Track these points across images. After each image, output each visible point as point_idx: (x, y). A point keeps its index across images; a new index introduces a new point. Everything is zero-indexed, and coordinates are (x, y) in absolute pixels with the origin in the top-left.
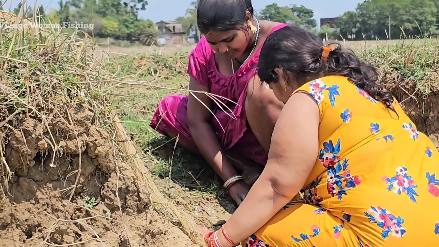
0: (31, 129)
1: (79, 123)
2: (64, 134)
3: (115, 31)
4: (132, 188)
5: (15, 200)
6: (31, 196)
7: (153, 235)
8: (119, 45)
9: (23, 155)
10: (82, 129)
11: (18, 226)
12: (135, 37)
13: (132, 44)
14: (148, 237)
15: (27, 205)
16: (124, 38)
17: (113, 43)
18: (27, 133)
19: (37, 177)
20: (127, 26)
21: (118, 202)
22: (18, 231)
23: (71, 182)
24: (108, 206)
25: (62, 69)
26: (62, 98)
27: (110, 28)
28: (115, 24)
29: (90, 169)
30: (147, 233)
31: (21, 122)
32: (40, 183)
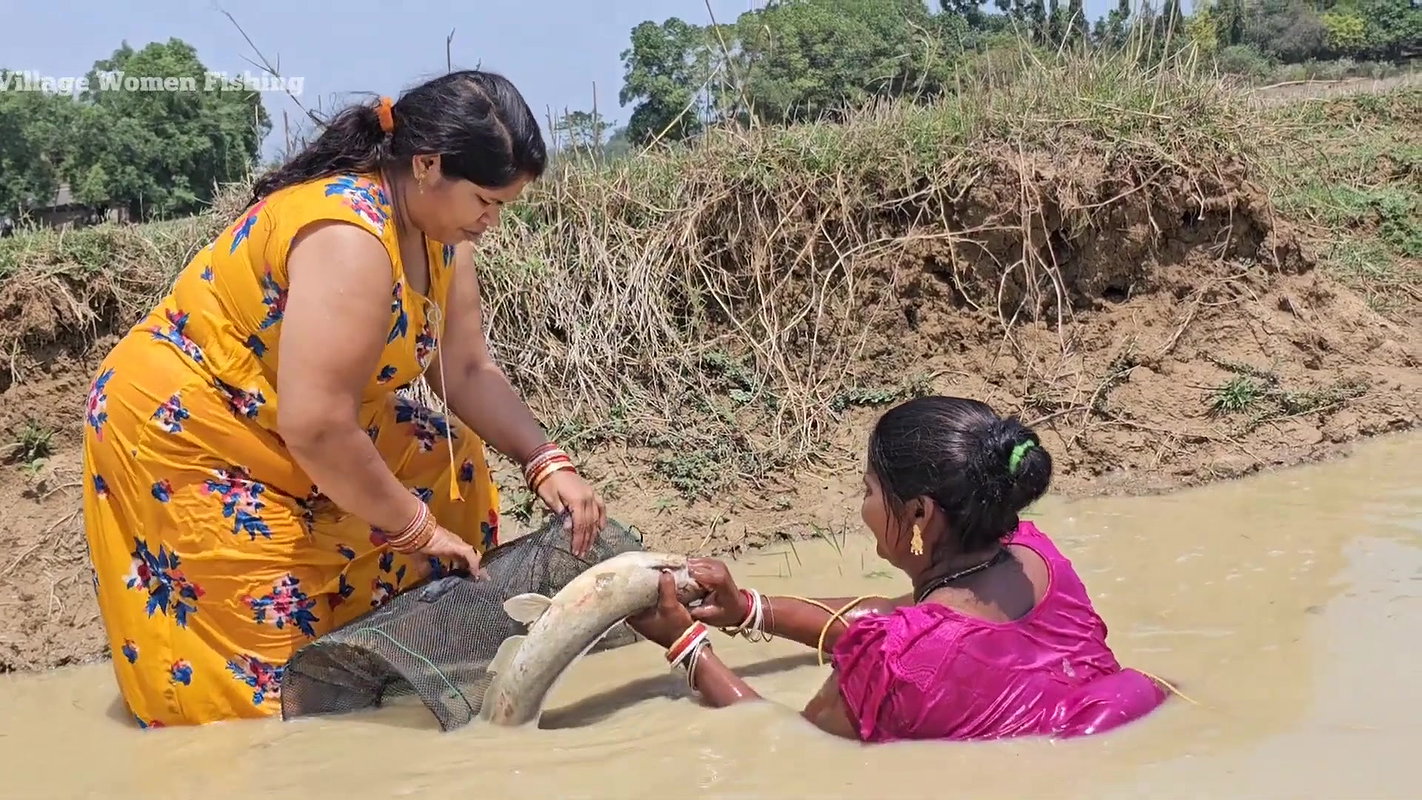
0: (1178, 186)
1: (1230, 177)
2: (1211, 189)
3: (1355, 40)
4: (1292, 246)
5: (1164, 263)
6: (1180, 259)
7: (1319, 298)
9: (1172, 214)
10: (1232, 184)
11: (1169, 289)
12: (1409, 51)
14: (1312, 299)
15: (1179, 268)
16: (1378, 54)
18: (1175, 191)
19: (1187, 239)
20: (1386, 25)
21: (1276, 262)
22: (1169, 294)
23: (1221, 239)
24: (1265, 266)
25: (1209, 122)
26: (1209, 153)
27: (1344, 34)
28: (1357, 21)
29: (1244, 228)
30: (1311, 294)
31: (1168, 180)
32: (1191, 244)
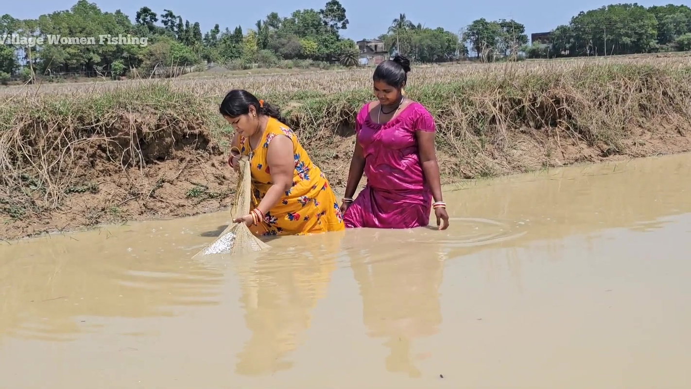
0: (181, 126)
1: (197, 124)
2: (190, 127)
3: (313, 52)
4: (217, 147)
5: (177, 150)
6: (182, 149)
7: (224, 163)
8: (318, 66)
9: (179, 135)
10: (199, 127)
11: (178, 158)
12: (335, 58)
13: (332, 65)
14: (222, 164)
15: (181, 152)
16: (323, 58)
17: (312, 65)
18: (180, 128)
19: (184, 143)
20: (326, 46)
21: (212, 151)
22: (178, 160)
23: (194, 143)
24: (208, 153)
25: (191, 106)
26: (191, 116)
27: (309, 49)
28: (315, 44)
29: (202, 140)
30: (222, 162)
31: (178, 124)
32: (185, 145)
